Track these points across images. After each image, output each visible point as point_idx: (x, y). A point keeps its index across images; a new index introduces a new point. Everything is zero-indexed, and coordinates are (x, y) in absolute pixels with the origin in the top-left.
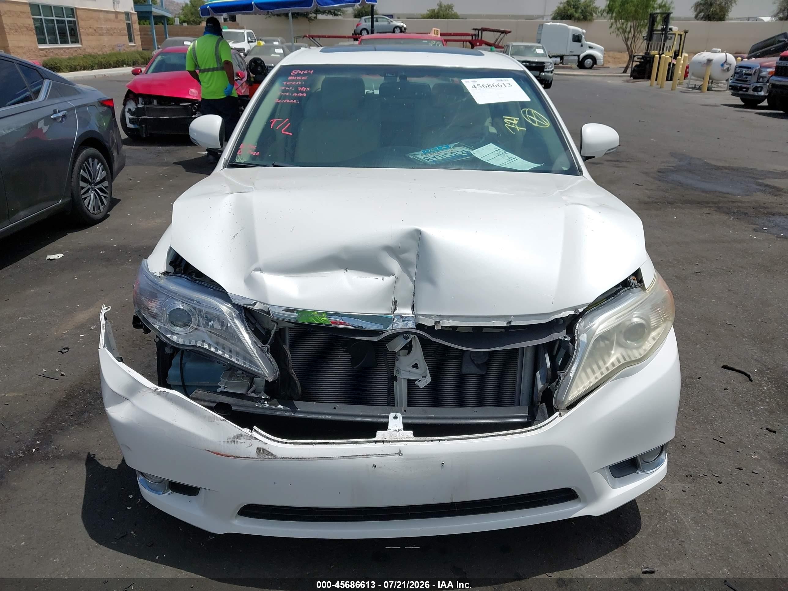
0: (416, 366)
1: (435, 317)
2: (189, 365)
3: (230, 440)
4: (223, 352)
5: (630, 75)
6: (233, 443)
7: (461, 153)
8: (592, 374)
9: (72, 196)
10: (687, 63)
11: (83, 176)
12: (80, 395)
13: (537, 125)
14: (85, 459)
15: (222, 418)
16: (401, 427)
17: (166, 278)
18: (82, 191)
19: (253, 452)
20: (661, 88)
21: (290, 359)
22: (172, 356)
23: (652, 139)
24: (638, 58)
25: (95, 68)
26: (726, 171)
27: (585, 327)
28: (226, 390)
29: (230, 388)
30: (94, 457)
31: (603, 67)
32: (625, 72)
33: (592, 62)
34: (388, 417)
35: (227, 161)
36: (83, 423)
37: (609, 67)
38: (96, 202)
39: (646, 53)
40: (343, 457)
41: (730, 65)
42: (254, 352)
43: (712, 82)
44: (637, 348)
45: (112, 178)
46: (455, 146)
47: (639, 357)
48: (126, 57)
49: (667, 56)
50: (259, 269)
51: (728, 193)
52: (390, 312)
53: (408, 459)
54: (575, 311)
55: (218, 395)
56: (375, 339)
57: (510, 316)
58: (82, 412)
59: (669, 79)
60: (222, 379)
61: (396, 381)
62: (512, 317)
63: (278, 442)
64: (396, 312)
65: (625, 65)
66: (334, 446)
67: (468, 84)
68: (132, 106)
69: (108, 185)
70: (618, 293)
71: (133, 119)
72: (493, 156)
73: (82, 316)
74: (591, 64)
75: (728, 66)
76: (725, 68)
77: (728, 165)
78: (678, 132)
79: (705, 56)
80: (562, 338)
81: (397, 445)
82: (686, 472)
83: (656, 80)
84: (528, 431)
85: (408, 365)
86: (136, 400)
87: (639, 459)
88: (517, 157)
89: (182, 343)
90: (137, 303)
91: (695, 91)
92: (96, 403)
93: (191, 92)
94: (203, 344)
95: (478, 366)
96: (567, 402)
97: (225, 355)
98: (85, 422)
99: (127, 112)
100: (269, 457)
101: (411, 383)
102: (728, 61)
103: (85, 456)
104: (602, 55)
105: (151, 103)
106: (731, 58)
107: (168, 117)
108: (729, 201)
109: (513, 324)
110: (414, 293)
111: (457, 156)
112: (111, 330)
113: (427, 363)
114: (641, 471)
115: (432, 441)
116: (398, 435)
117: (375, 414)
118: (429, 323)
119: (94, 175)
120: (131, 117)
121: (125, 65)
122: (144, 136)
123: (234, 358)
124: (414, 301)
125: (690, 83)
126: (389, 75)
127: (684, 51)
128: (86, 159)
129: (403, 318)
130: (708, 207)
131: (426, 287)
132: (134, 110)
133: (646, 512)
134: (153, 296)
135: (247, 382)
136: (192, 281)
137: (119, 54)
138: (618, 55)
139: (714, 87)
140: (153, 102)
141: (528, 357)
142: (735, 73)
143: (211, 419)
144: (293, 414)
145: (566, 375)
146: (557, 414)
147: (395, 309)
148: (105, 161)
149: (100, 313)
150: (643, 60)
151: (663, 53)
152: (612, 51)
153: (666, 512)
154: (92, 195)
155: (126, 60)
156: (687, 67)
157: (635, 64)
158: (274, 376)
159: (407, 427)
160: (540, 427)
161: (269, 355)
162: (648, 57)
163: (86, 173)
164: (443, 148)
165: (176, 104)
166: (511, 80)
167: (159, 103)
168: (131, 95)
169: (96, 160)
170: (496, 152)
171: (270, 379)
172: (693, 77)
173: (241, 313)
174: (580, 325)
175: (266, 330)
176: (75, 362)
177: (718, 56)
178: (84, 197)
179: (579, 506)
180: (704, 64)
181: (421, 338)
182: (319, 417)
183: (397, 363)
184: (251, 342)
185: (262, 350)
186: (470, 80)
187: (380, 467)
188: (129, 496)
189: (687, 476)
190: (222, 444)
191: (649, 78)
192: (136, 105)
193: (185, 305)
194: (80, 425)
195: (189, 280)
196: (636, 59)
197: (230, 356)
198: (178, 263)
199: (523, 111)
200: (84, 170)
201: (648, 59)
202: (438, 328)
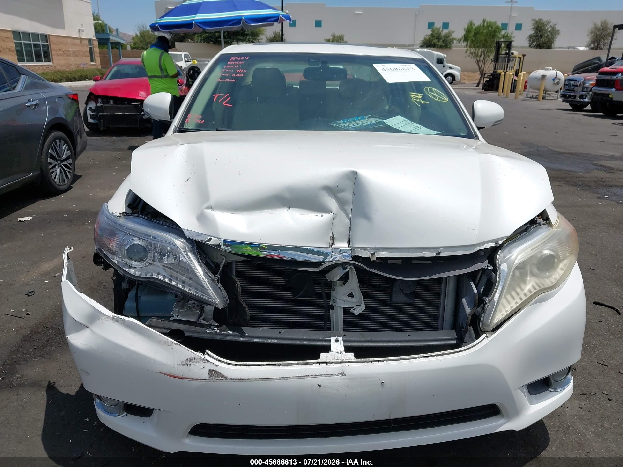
0: (351, 295)
1: (370, 249)
2: (144, 298)
3: (184, 363)
4: (176, 282)
5: (482, 88)
6: (186, 366)
7: (375, 122)
8: (513, 300)
9: (42, 170)
10: (526, 79)
11: (51, 155)
12: (43, 331)
13: (437, 99)
14: (46, 387)
15: (176, 342)
16: (343, 349)
17: (125, 218)
18: (50, 166)
19: (205, 374)
20: (506, 97)
21: (239, 287)
22: (128, 291)
23: (506, 133)
24: (488, 76)
25: (63, 81)
26: (568, 155)
27: (504, 257)
28: (178, 318)
29: (183, 316)
30: (54, 384)
31: (460, 83)
32: (478, 86)
33: (452, 79)
34: (330, 341)
35: (176, 128)
36: (45, 355)
37: (464, 83)
38: (62, 176)
39: (494, 72)
40: (290, 378)
41: (560, 79)
42: (205, 282)
43: (546, 93)
44: (548, 277)
45: (75, 156)
46: (369, 118)
47: (551, 285)
48: (88, 73)
49: (510, 73)
50: (210, 208)
51: (572, 171)
52: (328, 246)
53: (350, 379)
54: (496, 244)
55: (172, 323)
56: (316, 270)
57: (439, 247)
58: (45, 346)
59: (512, 91)
60: (174, 309)
61: (333, 310)
62: (441, 248)
63: (229, 364)
64: (333, 246)
65: (477, 82)
66: (281, 368)
67: (378, 67)
68: (92, 105)
69: (71, 162)
70: (529, 229)
71: (93, 115)
72: (401, 125)
73: (47, 266)
74: (451, 80)
75: (558, 80)
76: (555, 82)
77: (568, 151)
78: (525, 128)
79: (539, 73)
80: (486, 267)
81: (340, 366)
82: (579, 391)
83: (503, 92)
84: (459, 351)
85: (344, 295)
86: (96, 328)
87: (551, 378)
88: (422, 127)
89: (138, 275)
90: (98, 240)
91: (532, 99)
92: (57, 338)
93: (141, 94)
94: (158, 276)
95: (406, 295)
96: (493, 326)
97: (179, 285)
98: (47, 354)
99: (89, 110)
100: (221, 378)
101: (346, 311)
102: (558, 77)
103: (46, 384)
104: (459, 74)
105: (108, 103)
106: (560, 74)
107: (122, 114)
108: (574, 177)
109: (442, 254)
110: (350, 229)
111: (371, 124)
112: (73, 268)
113: (361, 291)
114: (552, 388)
115: (372, 362)
116: (340, 357)
117: (316, 338)
118: (365, 254)
119: (61, 154)
120: (92, 113)
121: (87, 79)
122: (102, 129)
123: (187, 288)
124: (349, 236)
125: (529, 94)
126: (312, 60)
127: (522, 70)
128: (54, 140)
129: (341, 251)
130: (558, 181)
131: (361, 223)
132: (94, 108)
133: (552, 427)
134: (113, 234)
135: (197, 311)
136: (148, 220)
137: (83, 70)
138: (471, 74)
139: (547, 97)
140: (110, 102)
141: (451, 286)
142: (565, 85)
143: (165, 344)
144: (241, 339)
145: (491, 300)
146: (485, 335)
147: (333, 243)
148: (70, 143)
149: (63, 252)
150: (491, 77)
151: (507, 72)
152: (466, 71)
153: (569, 427)
154: (58, 170)
155: (88, 76)
156: (526, 82)
157: (486, 79)
158: (224, 304)
159: (348, 349)
160: (470, 348)
161: (219, 285)
162: (496, 75)
163: (54, 152)
164: (359, 118)
165: (128, 104)
166: (413, 66)
167: (115, 103)
168: (92, 97)
169: (62, 142)
170: (404, 122)
171: (220, 307)
172: (531, 90)
173: (194, 247)
174: (500, 256)
175: (215, 263)
176: (39, 303)
177: (551, 73)
178: (51, 171)
179: (502, 421)
180: (539, 79)
181: (356, 267)
182: (266, 341)
183: (333, 293)
184: (203, 273)
185: (213, 280)
186: (380, 65)
187: (325, 387)
188: (86, 420)
189: (581, 395)
190: (176, 366)
191: (497, 90)
192: (96, 105)
193: (141, 241)
194: (42, 356)
195: (146, 219)
196: (486, 75)
197: (183, 287)
198: (135, 205)
199: (425, 89)
200: (52, 149)
201: (495, 76)
202: (373, 259)
